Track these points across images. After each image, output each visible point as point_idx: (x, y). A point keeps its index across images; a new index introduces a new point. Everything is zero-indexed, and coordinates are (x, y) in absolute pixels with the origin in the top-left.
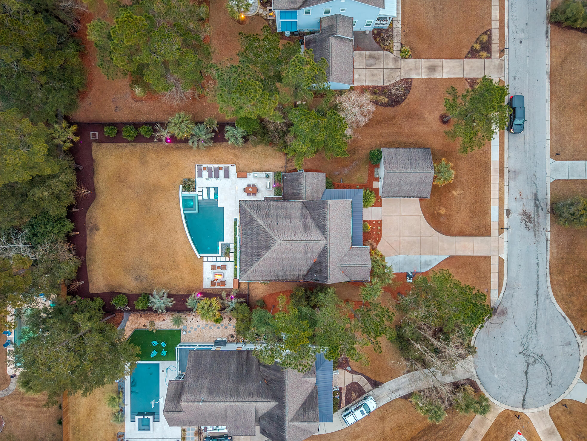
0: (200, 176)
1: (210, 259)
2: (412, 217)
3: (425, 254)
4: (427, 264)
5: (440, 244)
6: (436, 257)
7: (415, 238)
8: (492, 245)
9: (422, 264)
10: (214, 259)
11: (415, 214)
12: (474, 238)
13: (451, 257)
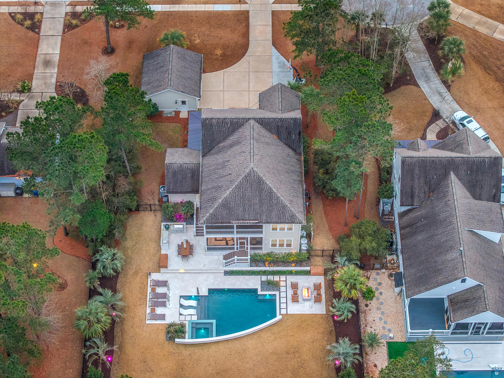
0: (163, 317)
1: (283, 306)
2: (225, 80)
3: (271, 68)
4: (282, 66)
5: (258, 54)
6: (274, 58)
7: (251, 77)
8: (259, 9)
9: (283, 71)
10: (283, 300)
11: (222, 78)
12: (251, 24)
13: (274, 44)
